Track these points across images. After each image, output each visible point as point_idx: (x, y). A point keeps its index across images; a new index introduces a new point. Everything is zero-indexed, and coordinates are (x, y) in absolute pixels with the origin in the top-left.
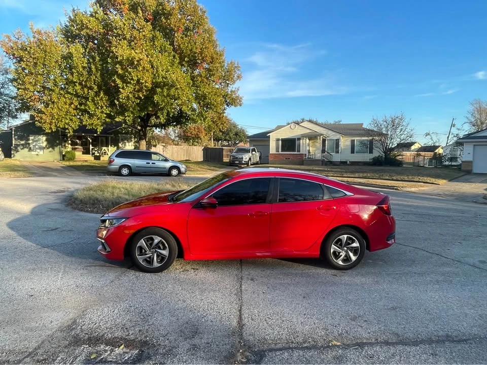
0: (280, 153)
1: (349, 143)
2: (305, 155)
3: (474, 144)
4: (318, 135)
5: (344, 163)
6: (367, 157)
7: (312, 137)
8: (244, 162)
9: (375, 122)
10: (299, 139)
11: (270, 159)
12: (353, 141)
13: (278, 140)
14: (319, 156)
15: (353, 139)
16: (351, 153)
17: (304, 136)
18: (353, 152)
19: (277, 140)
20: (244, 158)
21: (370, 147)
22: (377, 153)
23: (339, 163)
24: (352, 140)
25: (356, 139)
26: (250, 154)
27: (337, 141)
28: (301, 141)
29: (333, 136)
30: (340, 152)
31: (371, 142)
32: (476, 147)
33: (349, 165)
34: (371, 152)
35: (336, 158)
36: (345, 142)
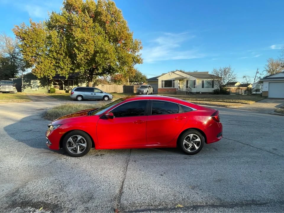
0: (164, 88)
2: (177, 89)
3: (270, 82)
4: (184, 78)
5: (198, 93)
6: (211, 90)
7: (181, 79)
8: (144, 93)
9: (215, 71)
10: (174, 80)
11: (158, 91)
12: (203, 82)
13: (163, 81)
14: (185, 89)
15: (203, 80)
16: (202, 88)
17: (176, 79)
18: (203, 87)
19: (162, 81)
20: (144, 91)
21: (212, 84)
22: (216, 87)
23: (195, 93)
24: (202, 81)
25: (204, 80)
26: (148, 89)
27: (195, 82)
28: (175, 81)
29: (193, 79)
30: (196, 87)
31: (213, 81)
32: (270, 84)
33: (201, 94)
34: (213, 87)
35: (194, 90)
36: (199, 82)
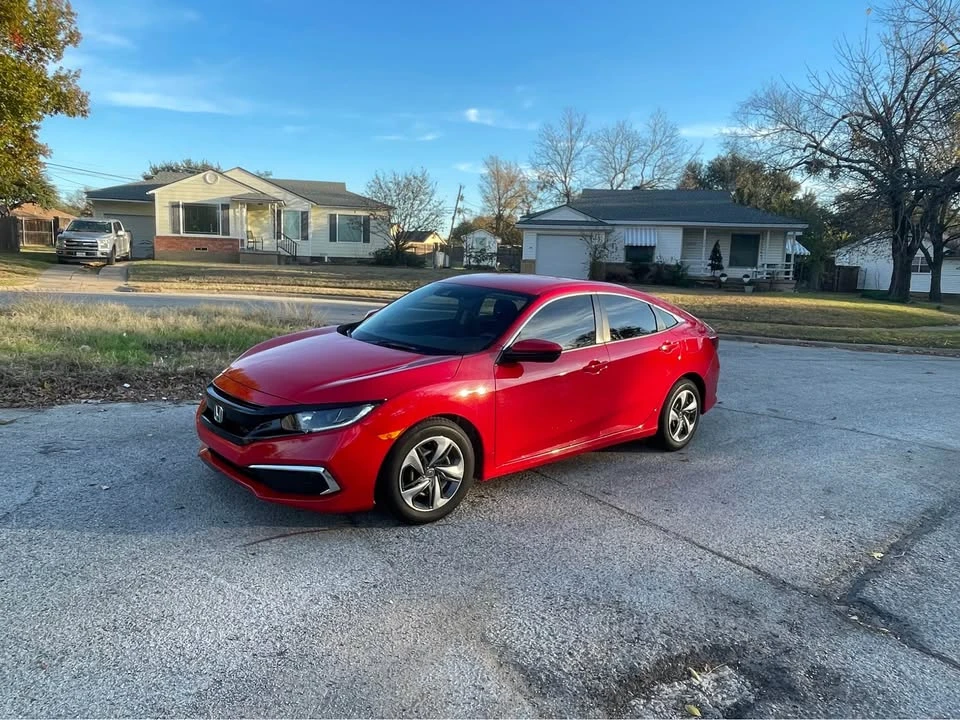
0: (182, 234)
1: (325, 222)
2: (242, 241)
3: (539, 232)
4: (269, 201)
5: (316, 261)
6: (364, 250)
7: (256, 204)
8: (99, 255)
10: (226, 207)
11: (159, 249)
12: (332, 217)
13: (175, 206)
14: (268, 244)
15: (333, 212)
16: (331, 240)
17: (237, 201)
18: (333, 238)
19: (173, 206)
20: (100, 244)
21: (364, 230)
23: (308, 260)
24: (331, 215)
25: (338, 212)
26: (112, 236)
27: (305, 216)
28: (231, 211)
29: (296, 204)
30: (310, 236)
31: (367, 220)
32: (542, 238)
33: (327, 264)
34: (367, 240)
35: (305, 250)
36: (319, 219)
